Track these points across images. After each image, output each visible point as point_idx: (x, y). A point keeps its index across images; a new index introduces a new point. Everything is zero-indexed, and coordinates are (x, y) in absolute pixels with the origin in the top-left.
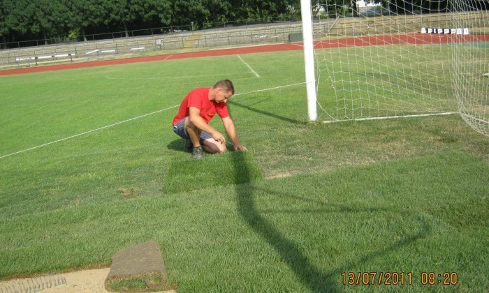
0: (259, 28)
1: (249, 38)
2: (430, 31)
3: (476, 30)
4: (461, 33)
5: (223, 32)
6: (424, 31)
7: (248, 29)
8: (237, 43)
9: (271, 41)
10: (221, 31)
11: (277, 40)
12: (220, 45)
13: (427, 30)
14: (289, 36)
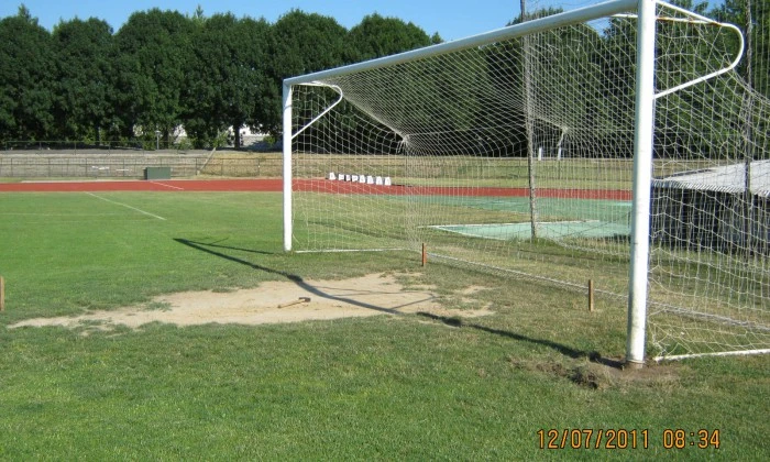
0: (95, 155)
1: (82, 169)
2: (341, 177)
3: (398, 180)
4: (381, 183)
5: (37, 156)
6: (332, 177)
7: (78, 155)
8: (62, 175)
9: (115, 175)
10: (33, 155)
11: (124, 175)
12: (35, 176)
13: (337, 176)
14: (146, 171)
